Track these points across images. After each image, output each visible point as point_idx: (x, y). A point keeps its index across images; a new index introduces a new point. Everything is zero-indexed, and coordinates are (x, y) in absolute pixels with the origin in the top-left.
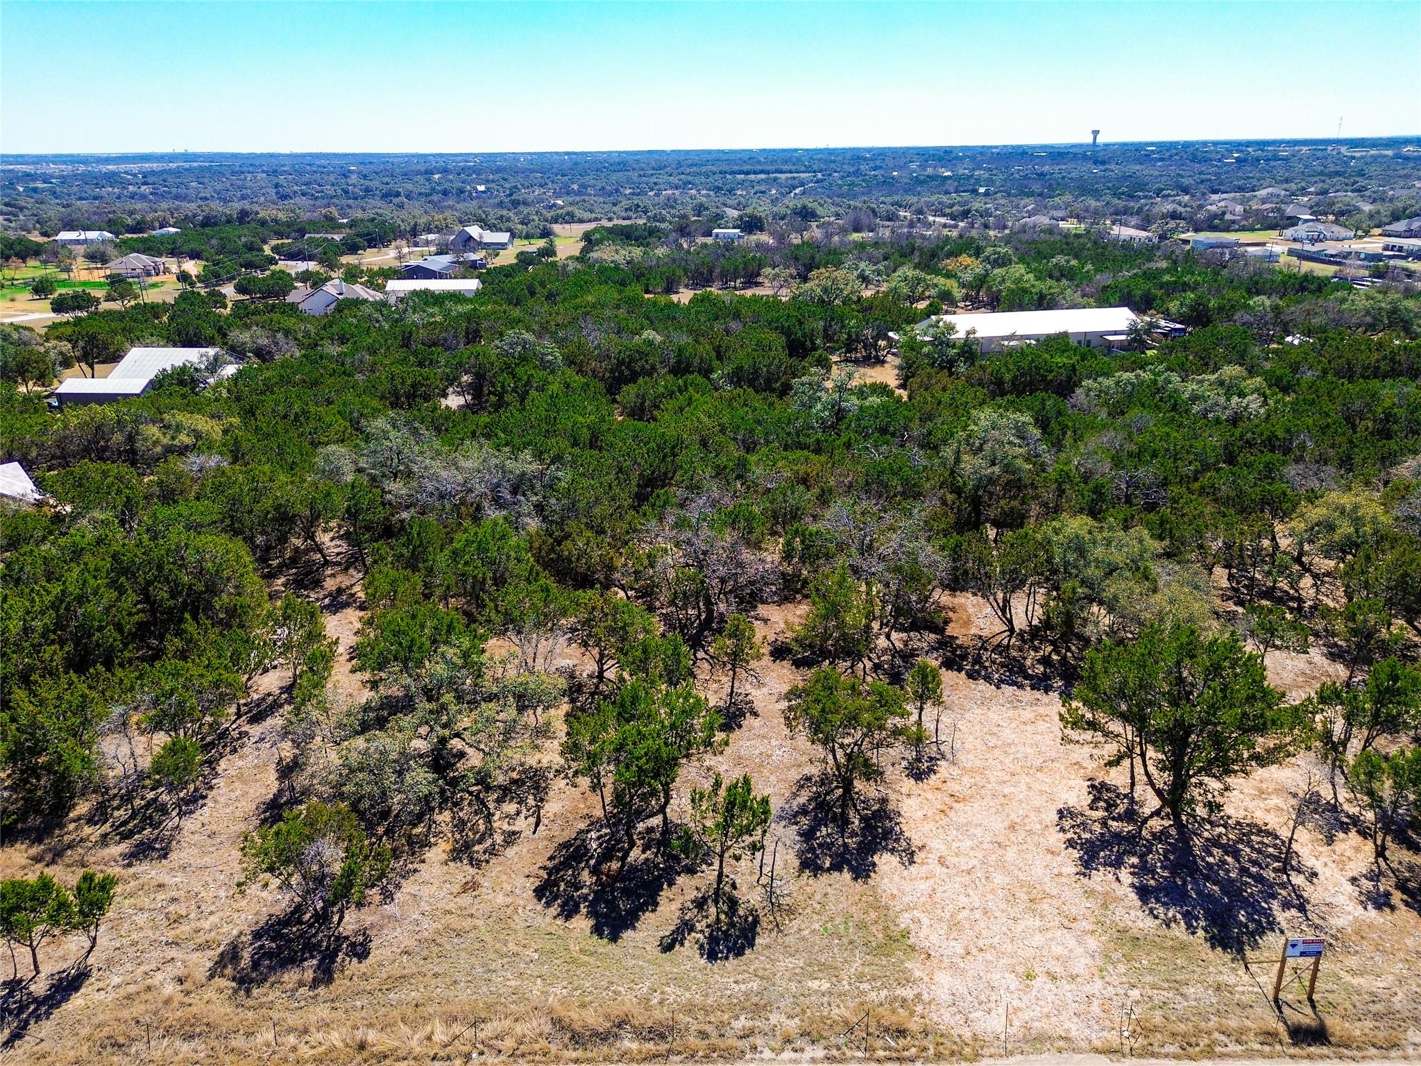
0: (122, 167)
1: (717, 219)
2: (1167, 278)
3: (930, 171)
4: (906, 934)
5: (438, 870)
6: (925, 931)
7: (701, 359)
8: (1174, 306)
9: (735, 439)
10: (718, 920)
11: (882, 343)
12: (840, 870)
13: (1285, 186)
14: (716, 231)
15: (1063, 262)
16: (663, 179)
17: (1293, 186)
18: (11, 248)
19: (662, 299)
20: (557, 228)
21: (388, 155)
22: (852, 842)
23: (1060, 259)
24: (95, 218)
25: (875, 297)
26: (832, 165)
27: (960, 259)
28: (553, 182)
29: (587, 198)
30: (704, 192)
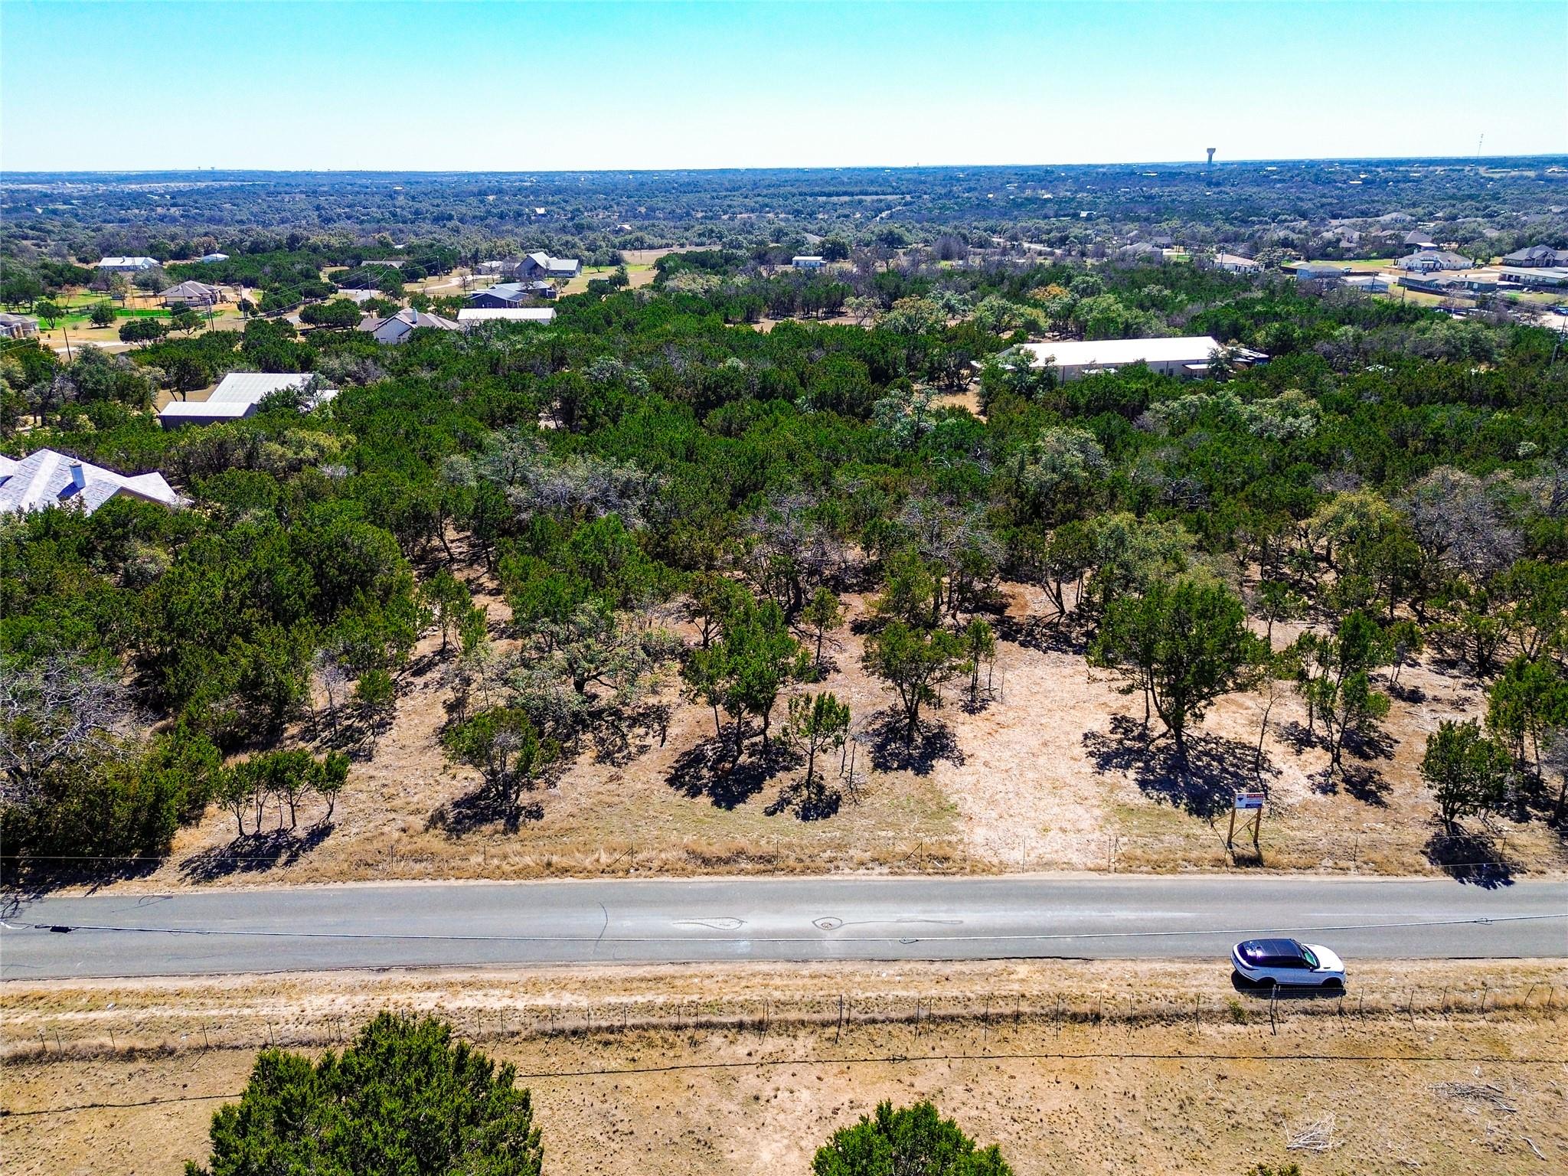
0: (146, 187)
1: (798, 246)
2: (1259, 308)
3: (1028, 193)
4: (954, 806)
5: (587, 769)
6: (969, 804)
7: (785, 384)
8: (1260, 336)
9: (819, 456)
10: (809, 798)
11: (965, 372)
12: (905, 769)
13: (1412, 210)
14: (796, 258)
15: (1155, 292)
16: (738, 201)
17: (1420, 211)
18: (61, 275)
19: (744, 329)
20: (626, 254)
21: (435, 174)
22: (915, 753)
23: (1153, 289)
24: (135, 243)
25: (959, 326)
26: (922, 187)
27: (1049, 288)
28: (618, 204)
29: (656, 222)
30: (782, 216)
